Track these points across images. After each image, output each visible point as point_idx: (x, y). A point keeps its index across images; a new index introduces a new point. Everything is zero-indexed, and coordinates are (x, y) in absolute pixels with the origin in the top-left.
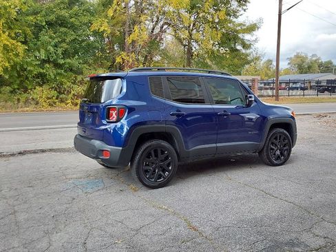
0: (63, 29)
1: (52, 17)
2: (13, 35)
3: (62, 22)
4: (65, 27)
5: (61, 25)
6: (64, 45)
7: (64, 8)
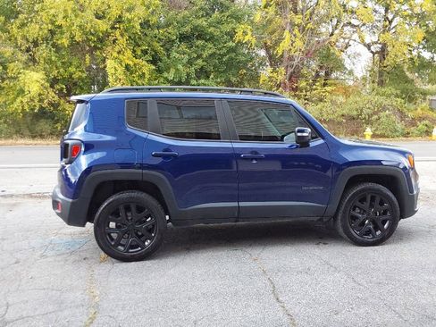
0: (200, 42)
1: (187, 29)
2: (139, 53)
3: (200, 34)
4: (203, 39)
5: (199, 37)
6: (200, 61)
7: (202, 16)
